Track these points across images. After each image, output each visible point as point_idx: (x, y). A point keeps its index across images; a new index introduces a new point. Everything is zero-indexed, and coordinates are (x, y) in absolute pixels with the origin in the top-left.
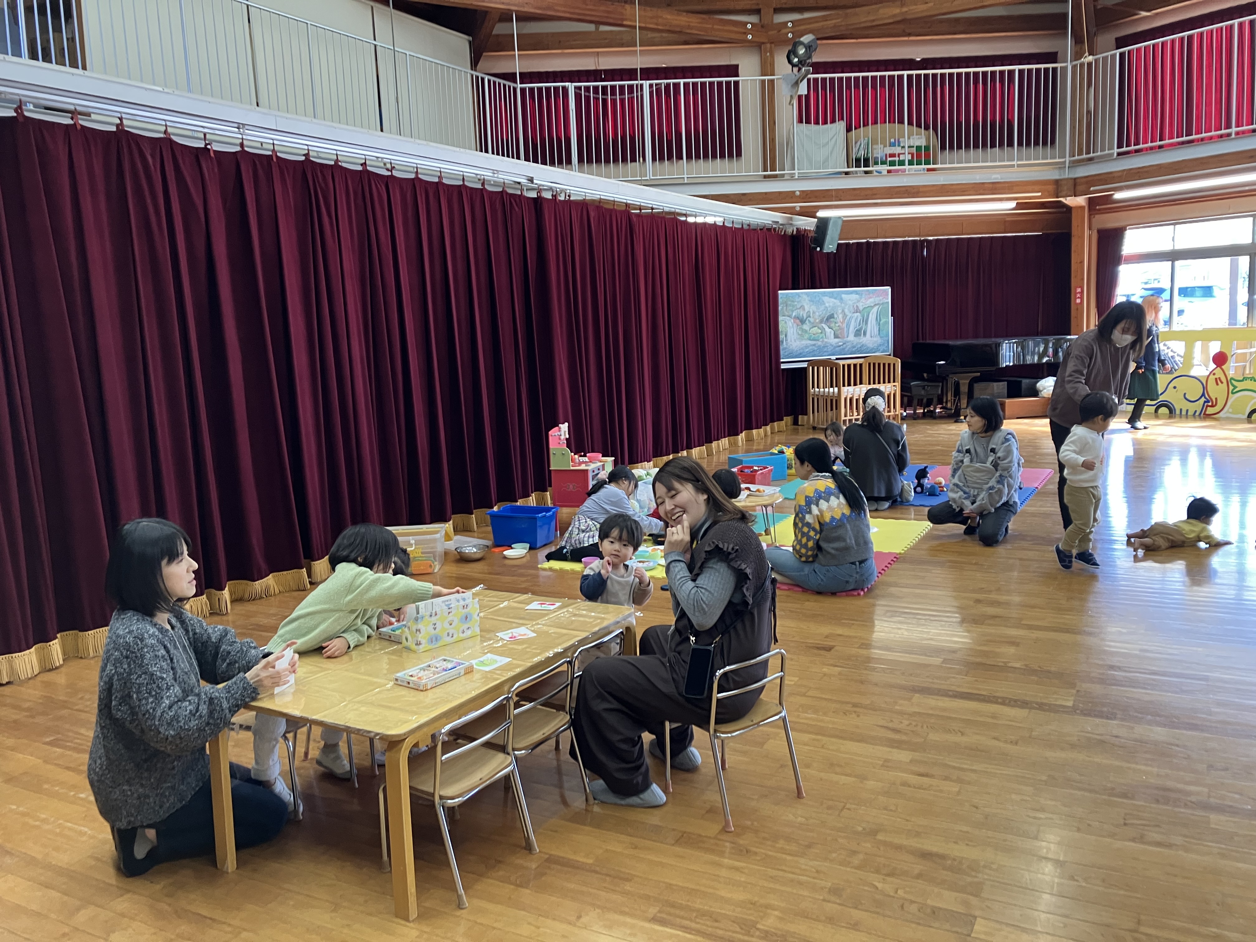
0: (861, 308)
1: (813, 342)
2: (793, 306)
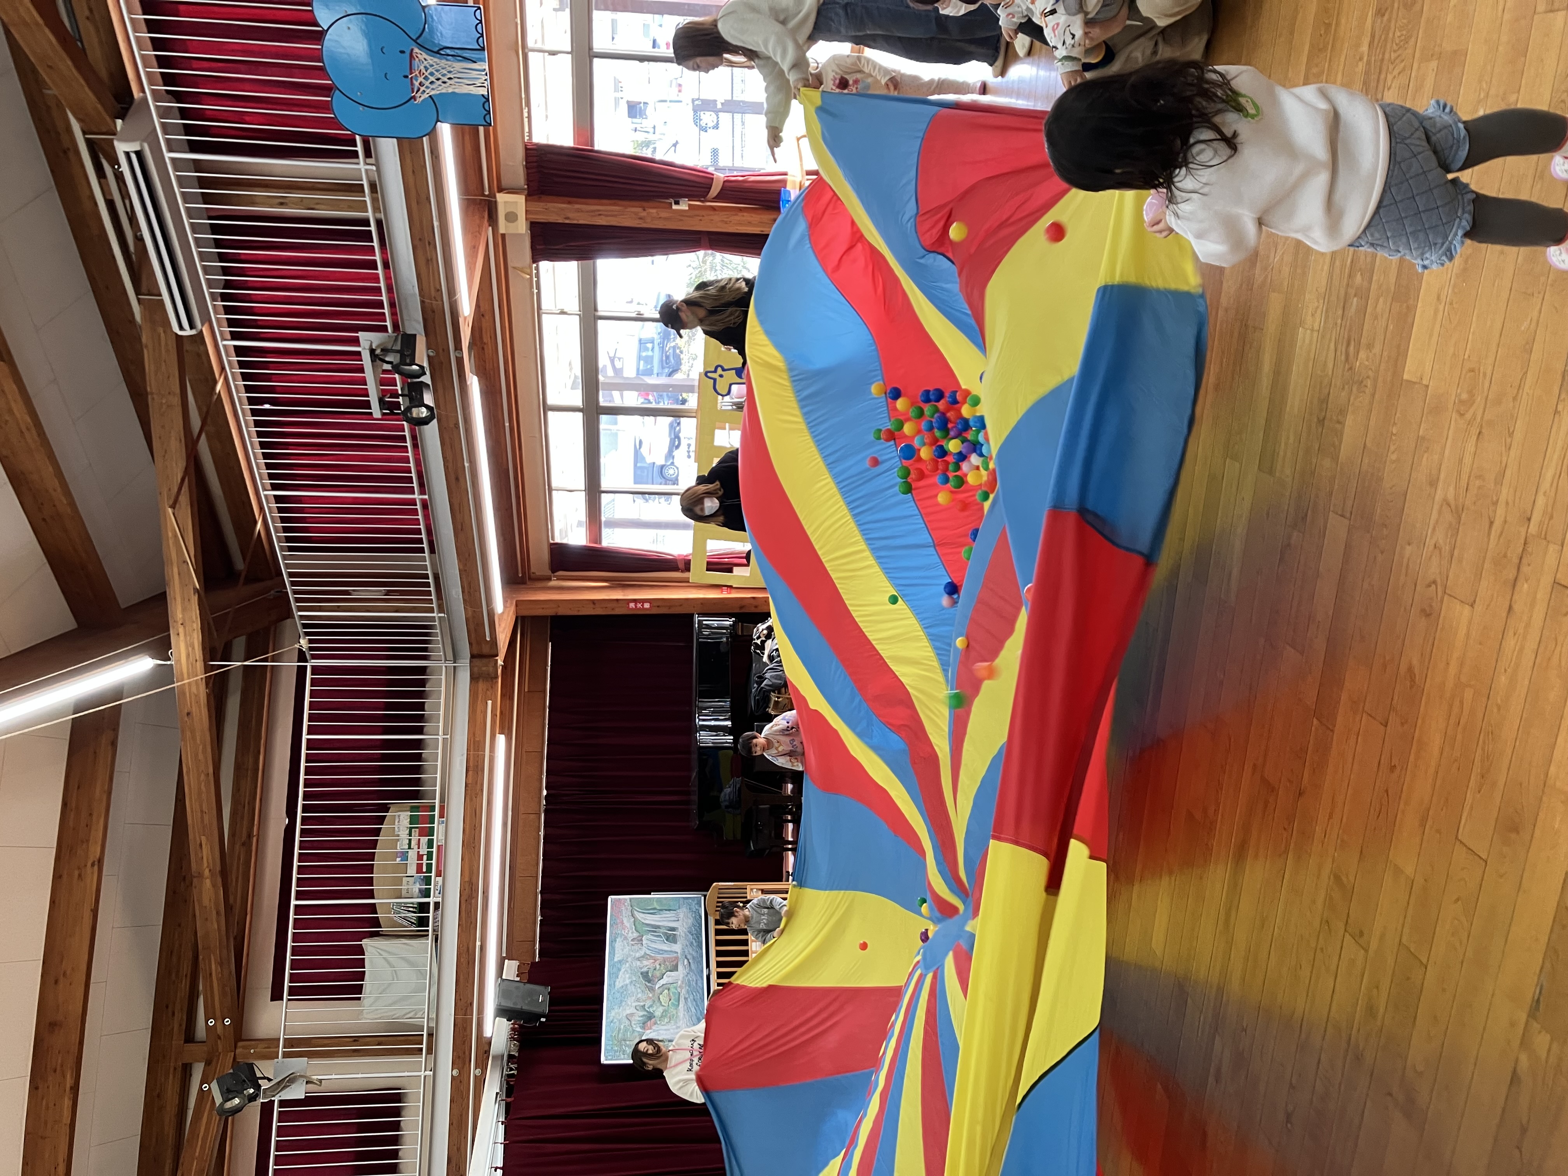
0: (636, 935)
1: (682, 1000)
2: (626, 1031)
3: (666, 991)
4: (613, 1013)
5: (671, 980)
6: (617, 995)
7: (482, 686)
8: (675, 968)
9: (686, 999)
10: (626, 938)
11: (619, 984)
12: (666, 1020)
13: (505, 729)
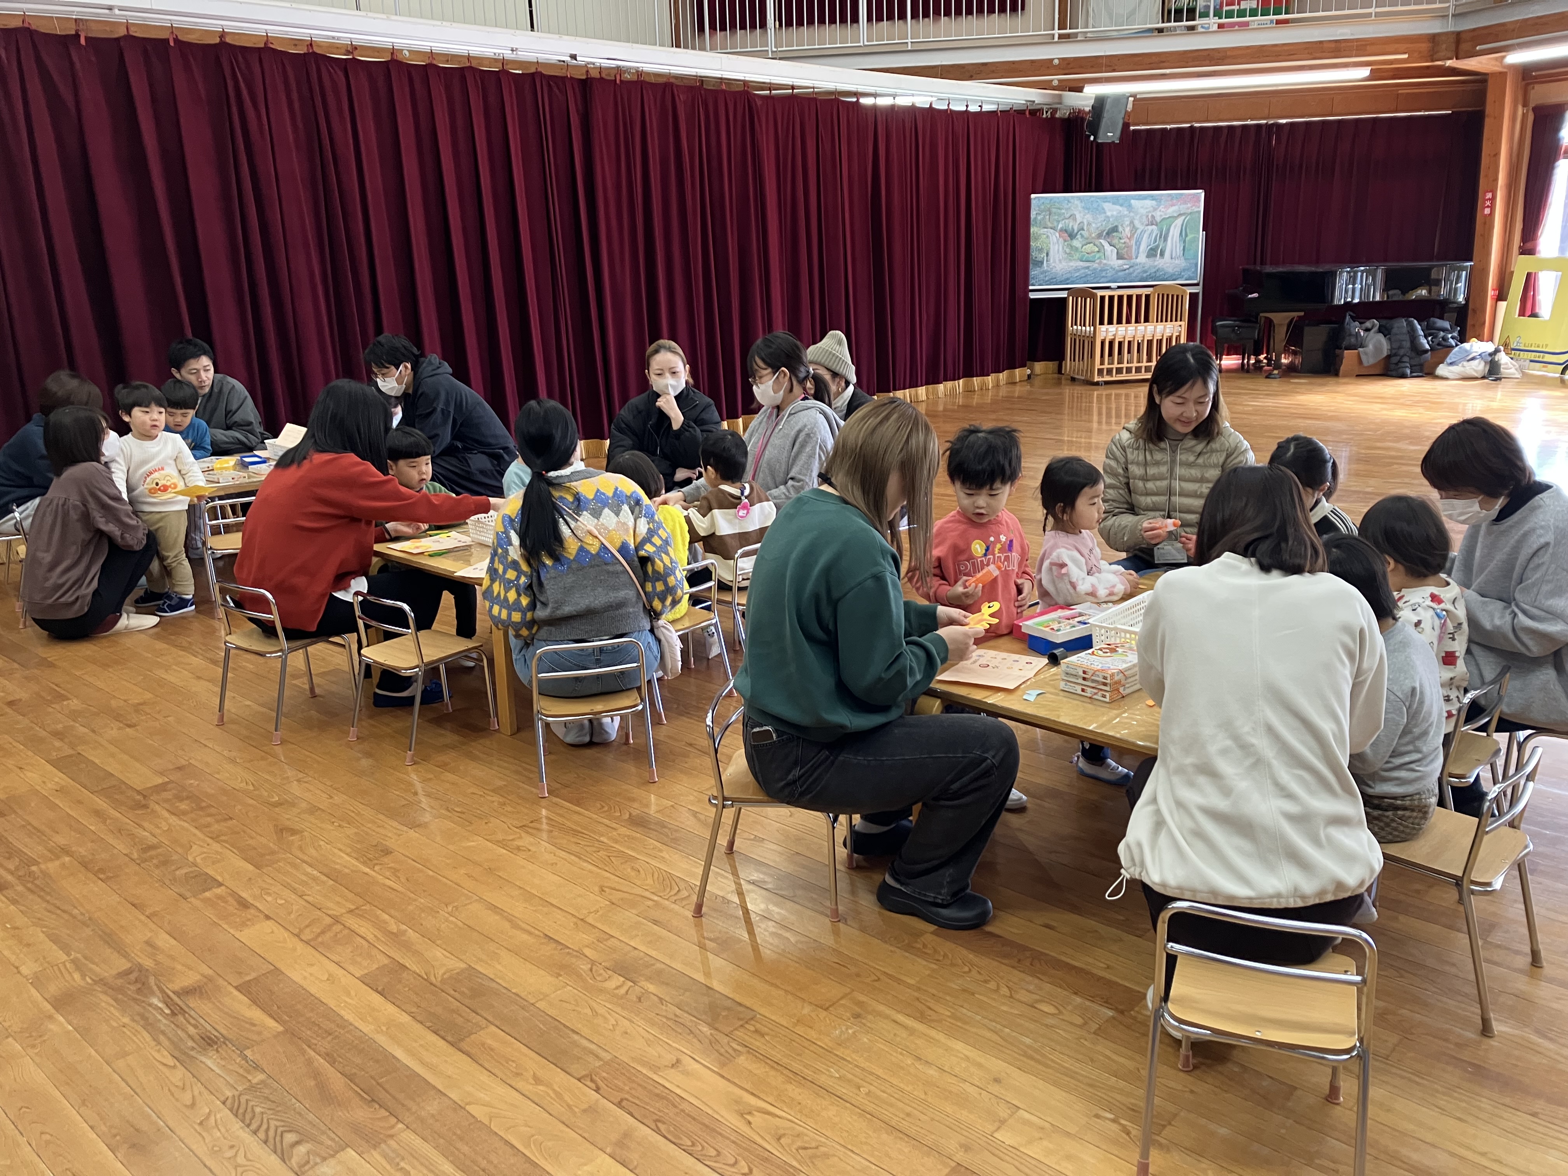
0: (1158, 219)
1: (1088, 264)
2: (1059, 215)
3: (1097, 249)
4: (1077, 202)
5: (1108, 253)
6: (1095, 205)
7: (1424, 46)
8: (1120, 257)
9: (1088, 268)
10: (1155, 209)
11: (1107, 206)
12: (1068, 250)
13: (1374, 75)
